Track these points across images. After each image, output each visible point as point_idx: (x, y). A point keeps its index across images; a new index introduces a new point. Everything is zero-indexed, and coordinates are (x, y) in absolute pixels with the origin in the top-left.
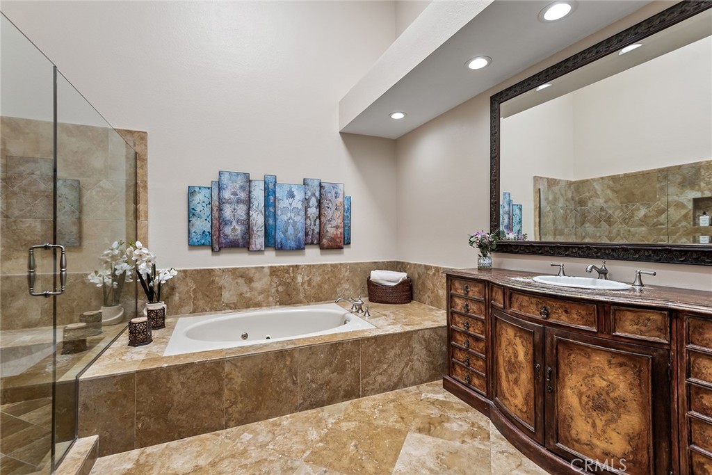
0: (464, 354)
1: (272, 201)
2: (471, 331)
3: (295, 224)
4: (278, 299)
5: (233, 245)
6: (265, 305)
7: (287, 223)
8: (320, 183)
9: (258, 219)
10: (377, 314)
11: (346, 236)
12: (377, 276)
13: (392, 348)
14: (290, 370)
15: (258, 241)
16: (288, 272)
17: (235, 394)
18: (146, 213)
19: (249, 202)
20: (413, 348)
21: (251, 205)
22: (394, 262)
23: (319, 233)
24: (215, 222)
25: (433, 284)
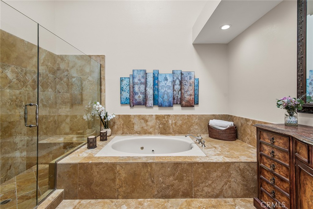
0: (270, 188)
1: (156, 82)
2: (277, 172)
3: (168, 93)
4: (159, 131)
5: (139, 104)
6: (153, 133)
7: (164, 93)
8: (181, 72)
9: (150, 92)
10: (210, 146)
11: (196, 100)
12: (213, 123)
13: (215, 171)
14: (150, 174)
15: (150, 102)
16: (164, 118)
17: (122, 182)
18: (105, 90)
19: (146, 84)
20: (231, 174)
21: (147, 85)
22: (226, 115)
23: (181, 98)
24: (131, 93)
25: (251, 131)
